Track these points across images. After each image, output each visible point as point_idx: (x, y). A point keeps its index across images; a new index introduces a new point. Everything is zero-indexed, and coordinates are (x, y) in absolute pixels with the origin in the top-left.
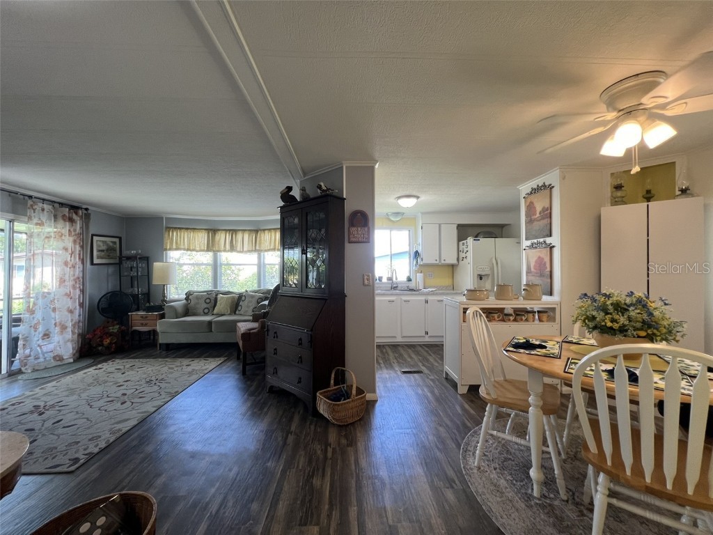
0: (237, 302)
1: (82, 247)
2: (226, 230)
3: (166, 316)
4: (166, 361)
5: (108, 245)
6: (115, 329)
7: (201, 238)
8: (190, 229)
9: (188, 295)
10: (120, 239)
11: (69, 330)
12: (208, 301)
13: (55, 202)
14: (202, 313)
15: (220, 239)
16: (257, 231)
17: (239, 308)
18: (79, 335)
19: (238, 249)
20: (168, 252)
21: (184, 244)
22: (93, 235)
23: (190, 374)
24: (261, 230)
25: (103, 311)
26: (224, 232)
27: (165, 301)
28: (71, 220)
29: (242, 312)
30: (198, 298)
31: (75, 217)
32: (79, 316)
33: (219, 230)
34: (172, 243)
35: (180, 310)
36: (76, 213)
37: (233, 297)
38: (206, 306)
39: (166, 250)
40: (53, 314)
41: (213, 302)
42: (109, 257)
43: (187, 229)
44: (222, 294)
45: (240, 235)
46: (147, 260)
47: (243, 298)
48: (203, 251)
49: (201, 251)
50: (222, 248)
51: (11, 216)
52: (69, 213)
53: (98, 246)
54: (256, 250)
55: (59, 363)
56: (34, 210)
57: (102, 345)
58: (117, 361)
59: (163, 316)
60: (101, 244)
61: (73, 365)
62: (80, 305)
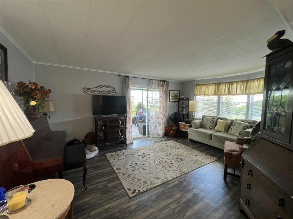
0: (229, 126)
1: (166, 96)
2: (226, 83)
3: (192, 126)
4: (188, 148)
5: (175, 94)
6: (174, 128)
7: (211, 89)
8: (206, 84)
9: (204, 117)
10: (179, 91)
11: (162, 125)
12: (212, 122)
13: (158, 80)
14: (209, 128)
15: (222, 88)
16: (247, 81)
17: (230, 129)
18: (164, 127)
19: (233, 93)
20: (196, 96)
21: (203, 92)
22: (170, 91)
23: (195, 162)
24: (251, 80)
25: (172, 120)
26: (224, 84)
27: (193, 119)
28: (163, 86)
29: (232, 132)
30: (207, 120)
31: (164, 85)
32: (165, 121)
33: (222, 83)
34: (198, 92)
35: (198, 124)
36: (164, 83)
37: (227, 123)
38: (211, 124)
39: (195, 95)
40: (158, 119)
41: (215, 123)
42: (175, 99)
43: (205, 84)
44: (221, 119)
45: (234, 85)
46: (188, 100)
47: (233, 124)
48: (213, 95)
49: (211, 95)
50: (223, 93)
51: (148, 87)
52: (162, 83)
53: (172, 95)
54: (246, 94)
55: (158, 136)
56: (153, 84)
57: (170, 133)
58: (173, 141)
59: (191, 126)
60: (173, 94)
61: (161, 138)
62: (165, 117)
